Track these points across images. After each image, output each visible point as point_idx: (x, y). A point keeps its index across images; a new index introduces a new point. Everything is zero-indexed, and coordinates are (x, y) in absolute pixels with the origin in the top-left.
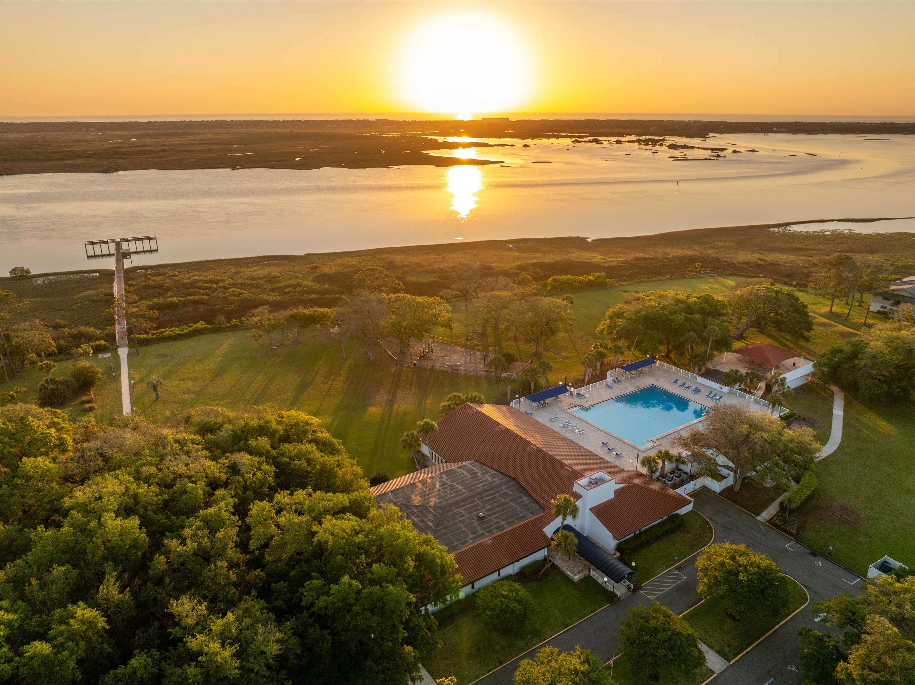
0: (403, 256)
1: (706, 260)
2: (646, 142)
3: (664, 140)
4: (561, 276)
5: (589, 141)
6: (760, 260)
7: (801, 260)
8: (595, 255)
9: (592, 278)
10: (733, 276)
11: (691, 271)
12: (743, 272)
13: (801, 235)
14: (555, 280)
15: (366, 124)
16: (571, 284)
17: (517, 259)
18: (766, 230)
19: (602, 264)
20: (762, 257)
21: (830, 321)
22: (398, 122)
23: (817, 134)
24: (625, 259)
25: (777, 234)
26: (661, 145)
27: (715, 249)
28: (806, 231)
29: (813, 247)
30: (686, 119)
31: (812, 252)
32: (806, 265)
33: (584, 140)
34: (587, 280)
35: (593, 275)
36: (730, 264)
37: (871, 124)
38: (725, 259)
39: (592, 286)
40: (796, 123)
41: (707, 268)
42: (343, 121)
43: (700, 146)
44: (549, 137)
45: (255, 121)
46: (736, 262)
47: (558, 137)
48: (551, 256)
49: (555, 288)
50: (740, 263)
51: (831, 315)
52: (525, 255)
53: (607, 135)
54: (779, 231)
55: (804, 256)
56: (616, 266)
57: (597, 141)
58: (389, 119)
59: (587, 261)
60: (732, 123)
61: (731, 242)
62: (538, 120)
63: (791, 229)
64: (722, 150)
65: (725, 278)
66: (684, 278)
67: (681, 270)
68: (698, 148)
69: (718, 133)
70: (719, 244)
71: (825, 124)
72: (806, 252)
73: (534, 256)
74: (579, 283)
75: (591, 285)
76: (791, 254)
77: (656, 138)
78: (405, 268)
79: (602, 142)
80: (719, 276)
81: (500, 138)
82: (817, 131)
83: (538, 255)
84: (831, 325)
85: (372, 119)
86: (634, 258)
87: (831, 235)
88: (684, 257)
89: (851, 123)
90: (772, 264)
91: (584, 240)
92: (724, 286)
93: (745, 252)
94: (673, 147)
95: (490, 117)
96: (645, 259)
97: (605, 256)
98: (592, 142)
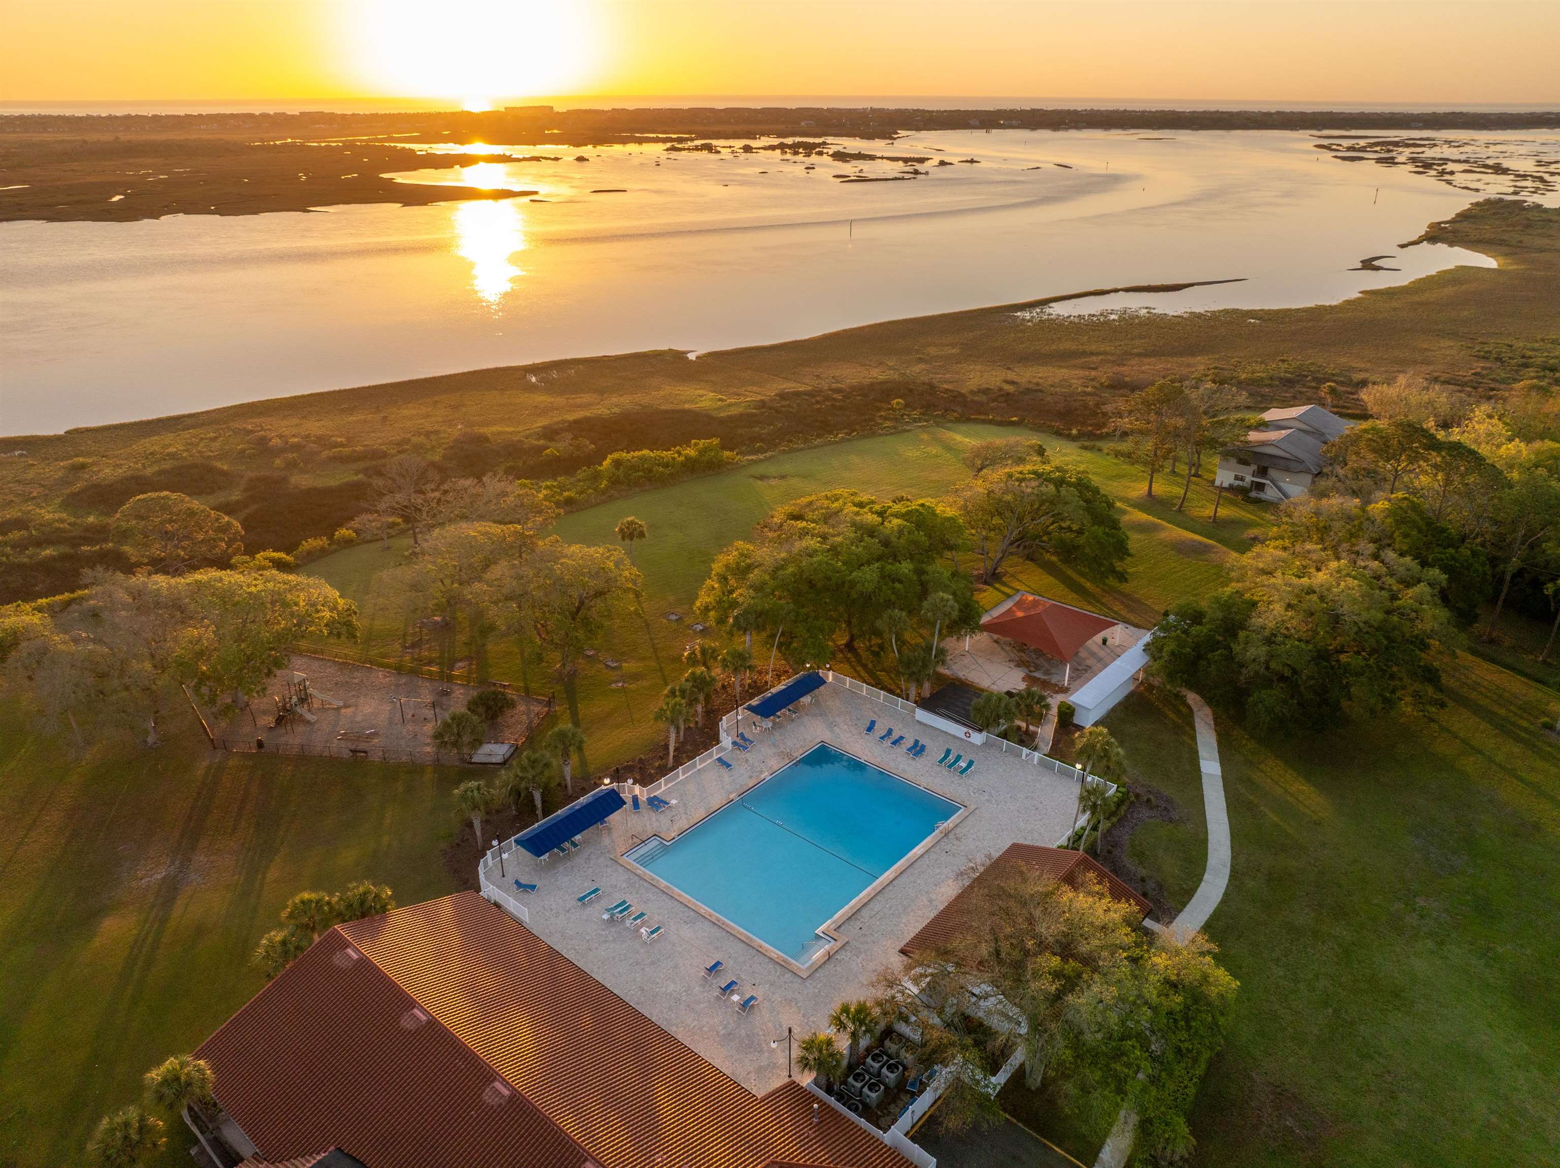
0: (295, 421)
1: (911, 391)
2: (795, 149)
3: (824, 143)
4: (628, 453)
5: (697, 148)
6: (1006, 382)
7: (1078, 379)
8: (701, 392)
9: (691, 452)
10: (964, 422)
11: (886, 419)
12: (980, 414)
13: (1071, 322)
14: (617, 463)
15: (281, 121)
16: (650, 471)
17: (544, 411)
18: (1010, 317)
19: (715, 414)
20: (1011, 376)
21: (1150, 518)
22: (344, 116)
23: (1066, 129)
24: (759, 397)
25: (1029, 324)
26: (821, 153)
27: (926, 362)
28: (1076, 314)
29: (1093, 347)
30: (859, 106)
31: (1094, 359)
32: (1089, 389)
33: (686, 146)
34: (682, 458)
35: (695, 445)
36: (955, 397)
37: (1144, 112)
38: (945, 386)
39: (693, 470)
40: (1033, 111)
41: (915, 409)
42: (232, 116)
43: (886, 155)
44: (624, 141)
45: (45, 117)
46: (964, 391)
47: (640, 141)
48: (614, 400)
49: (615, 482)
50: (972, 392)
51: (1152, 503)
52: (560, 400)
53: (727, 137)
54: (1032, 317)
55: (1083, 368)
56: (741, 415)
57: (709, 148)
58: (326, 111)
59: (687, 406)
60: (934, 111)
61: (953, 345)
62: (606, 109)
63: (1051, 311)
64: (922, 160)
65: (949, 429)
66: (874, 434)
67: (867, 417)
68: (882, 158)
69: (912, 130)
70: (932, 351)
71: (1076, 112)
72: (1083, 360)
73: (578, 401)
74: (666, 465)
75: (692, 468)
76: (1061, 367)
77: (811, 140)
78: (290, 455)
79: (719, 149)
80: (938, 425)
81: (534, 144)
82: (1066, 124)
83: (586, 398)
84: (1155, 528)
85: (293, 110)
86: (776, 395)
87: (1120, 320)
88: (872, 384)
89: (1113, 112)
90: (1028, 391)
91: (680, 356)
92: (949, 448)
93: (978, 367)
94: (840, 156)
95: (518, 105)
96: (797, 394)
97: (721, 393)
98: (701, 150)
